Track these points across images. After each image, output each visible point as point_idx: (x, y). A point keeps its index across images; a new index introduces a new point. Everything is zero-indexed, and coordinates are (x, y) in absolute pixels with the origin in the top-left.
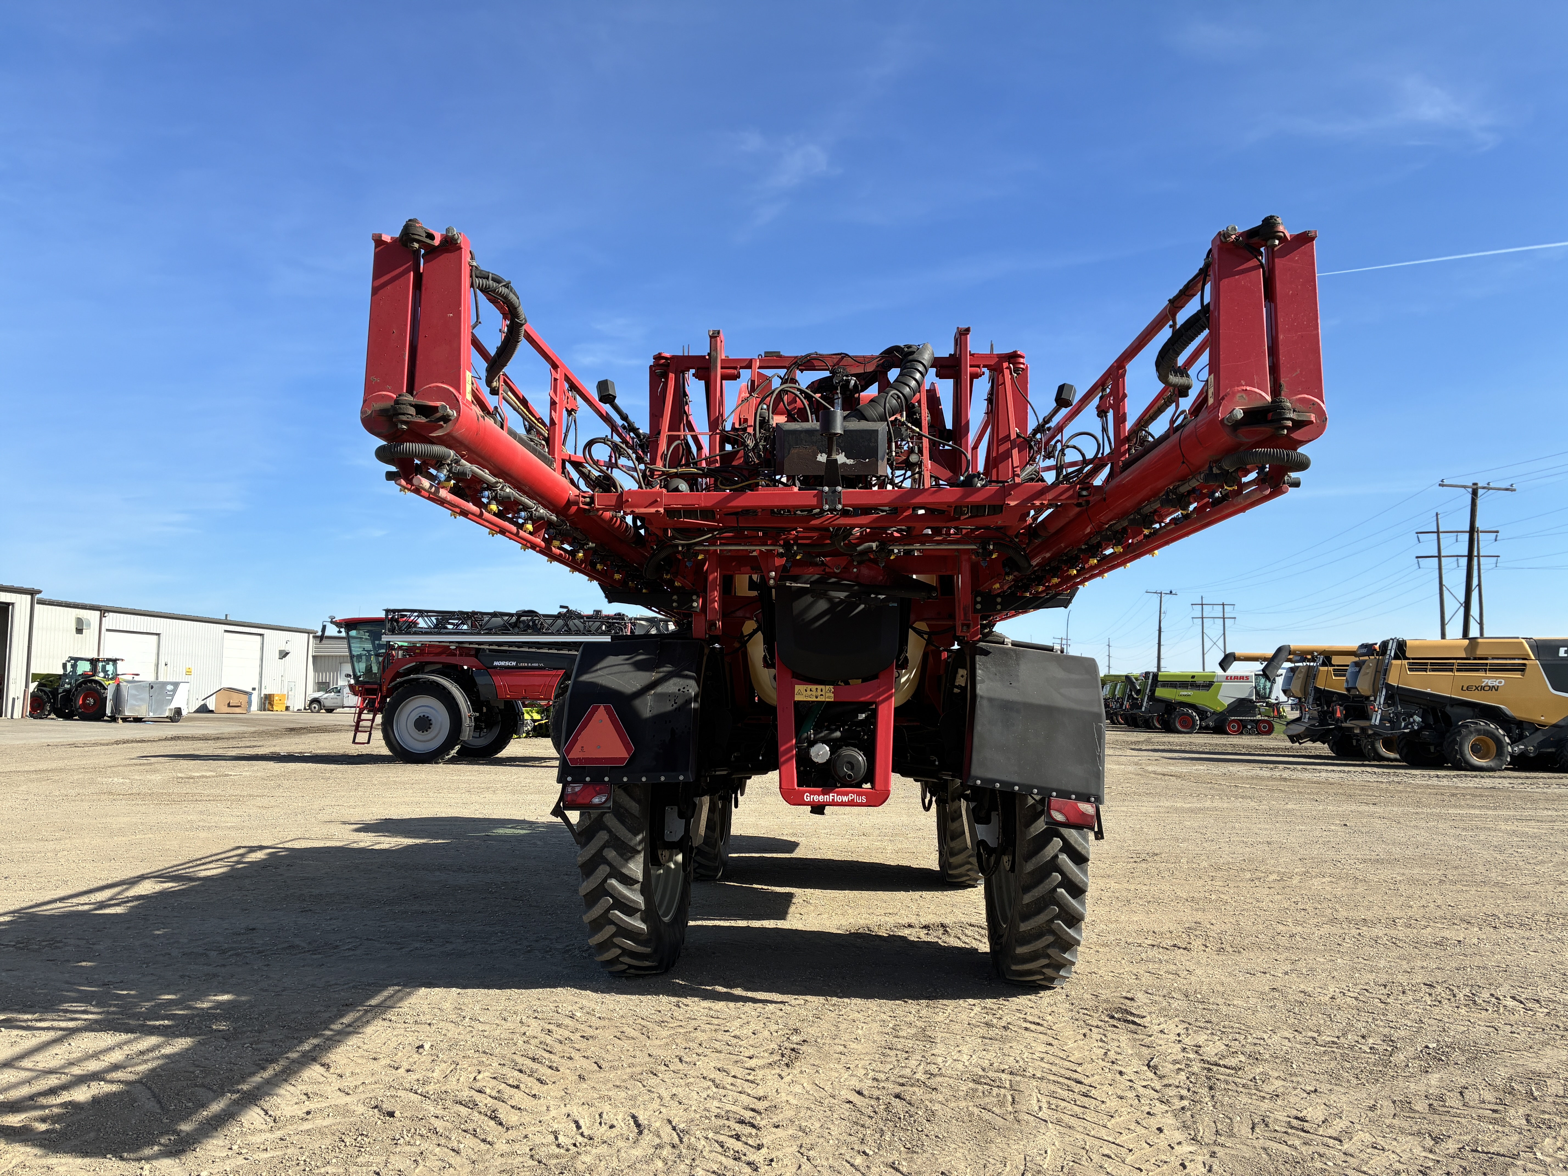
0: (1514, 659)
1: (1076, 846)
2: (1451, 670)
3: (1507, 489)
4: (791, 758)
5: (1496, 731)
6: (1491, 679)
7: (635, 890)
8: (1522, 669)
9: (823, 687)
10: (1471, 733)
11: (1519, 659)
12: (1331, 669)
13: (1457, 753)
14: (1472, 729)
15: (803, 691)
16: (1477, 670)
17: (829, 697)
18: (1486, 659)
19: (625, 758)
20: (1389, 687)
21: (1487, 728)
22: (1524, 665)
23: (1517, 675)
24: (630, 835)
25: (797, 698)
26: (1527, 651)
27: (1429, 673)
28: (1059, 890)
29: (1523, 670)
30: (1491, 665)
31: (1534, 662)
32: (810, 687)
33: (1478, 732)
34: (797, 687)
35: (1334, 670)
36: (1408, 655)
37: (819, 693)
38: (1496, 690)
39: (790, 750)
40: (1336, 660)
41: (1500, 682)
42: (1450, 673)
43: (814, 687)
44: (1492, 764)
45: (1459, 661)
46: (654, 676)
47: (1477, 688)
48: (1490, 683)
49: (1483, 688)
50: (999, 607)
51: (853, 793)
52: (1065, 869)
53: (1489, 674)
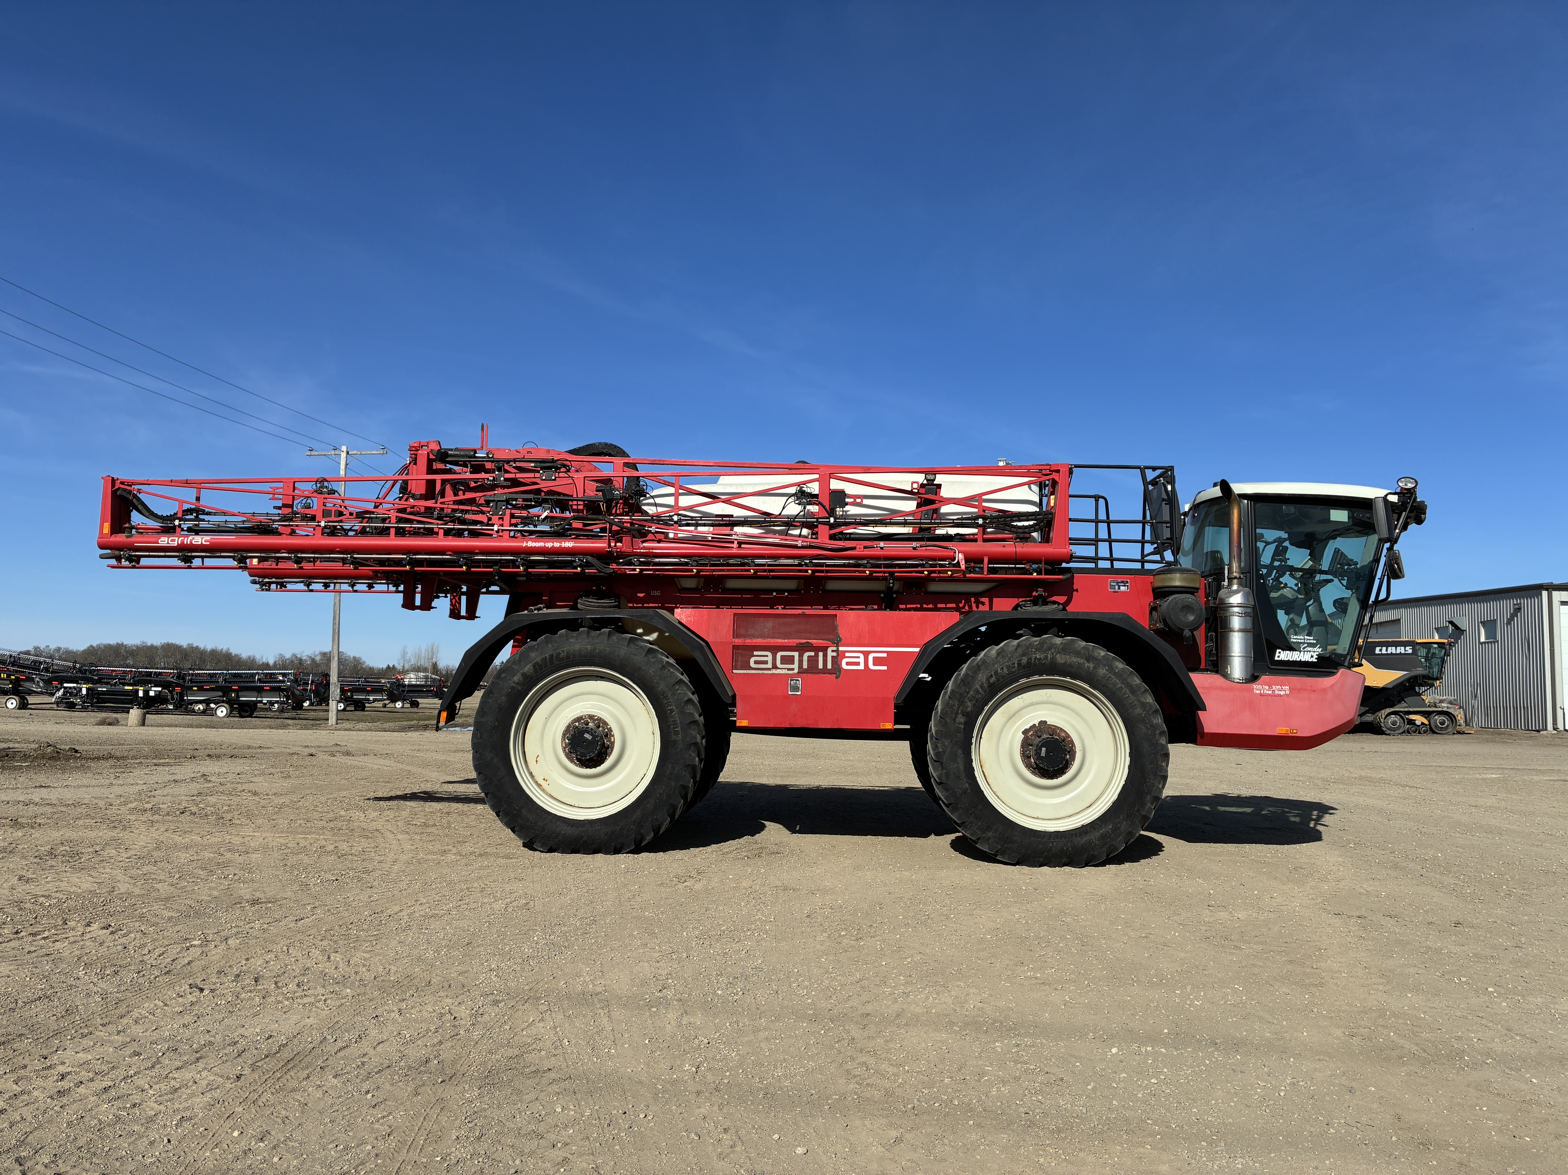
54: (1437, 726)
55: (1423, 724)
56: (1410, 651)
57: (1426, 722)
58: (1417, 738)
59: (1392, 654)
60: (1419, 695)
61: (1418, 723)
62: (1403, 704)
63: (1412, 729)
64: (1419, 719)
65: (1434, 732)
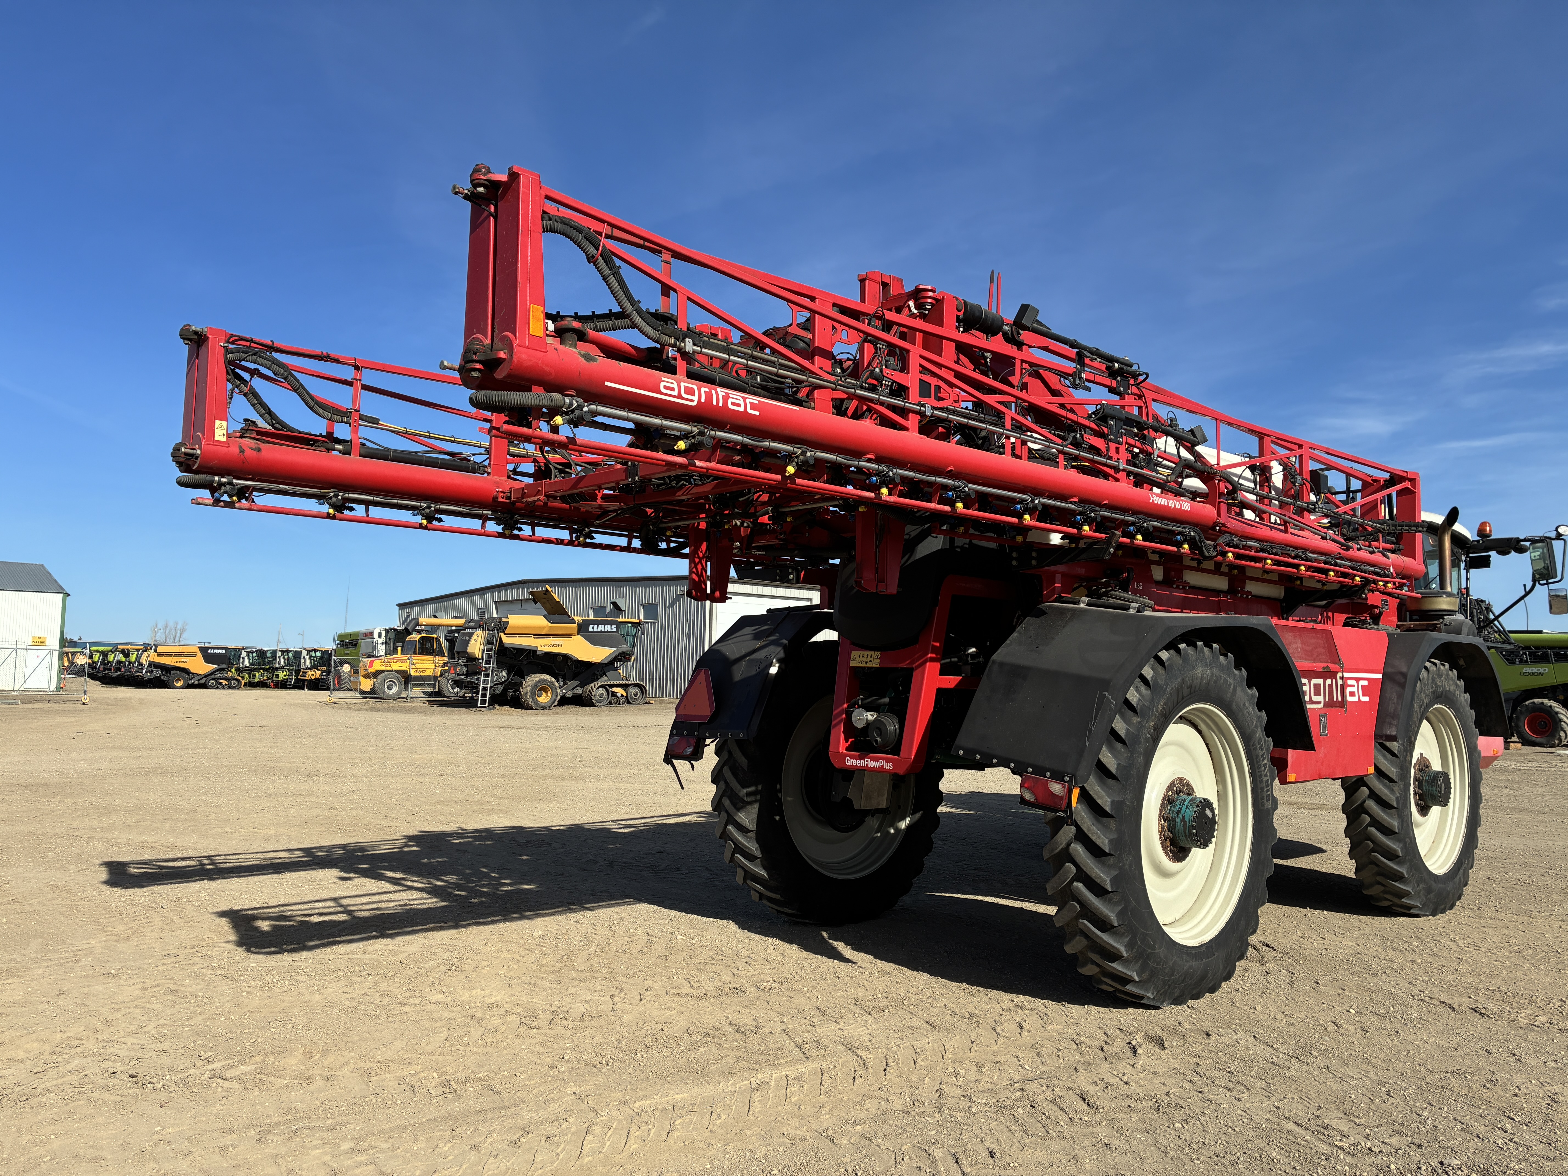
1: (1090, 835)
4: (839, 723)
7: (750, 838)
9: (872, 653)
15: (857, 657)
17: (876, 663)
19: (707, 716)
24: (739, 787)
25: (853, 664)
28: (1075, 884)
32: (862, 653)
34: (853, 653)
37: (869, 659)
39: (840, 714)
43: (865, 653)
46: (760, 643)
50: (1034, 562)
51: (883, 759)
52: (1077, 859)
54: (631, 698)
55: (622, 696)
56: (615, 630)
57: (625, 694)
58: (618, 707)
59: (601, 632)
60: (616, 669)
61: (619, 695)
62: (605, 678)
63: (613, 700)
64: (620, 691)
65: (629, 703)
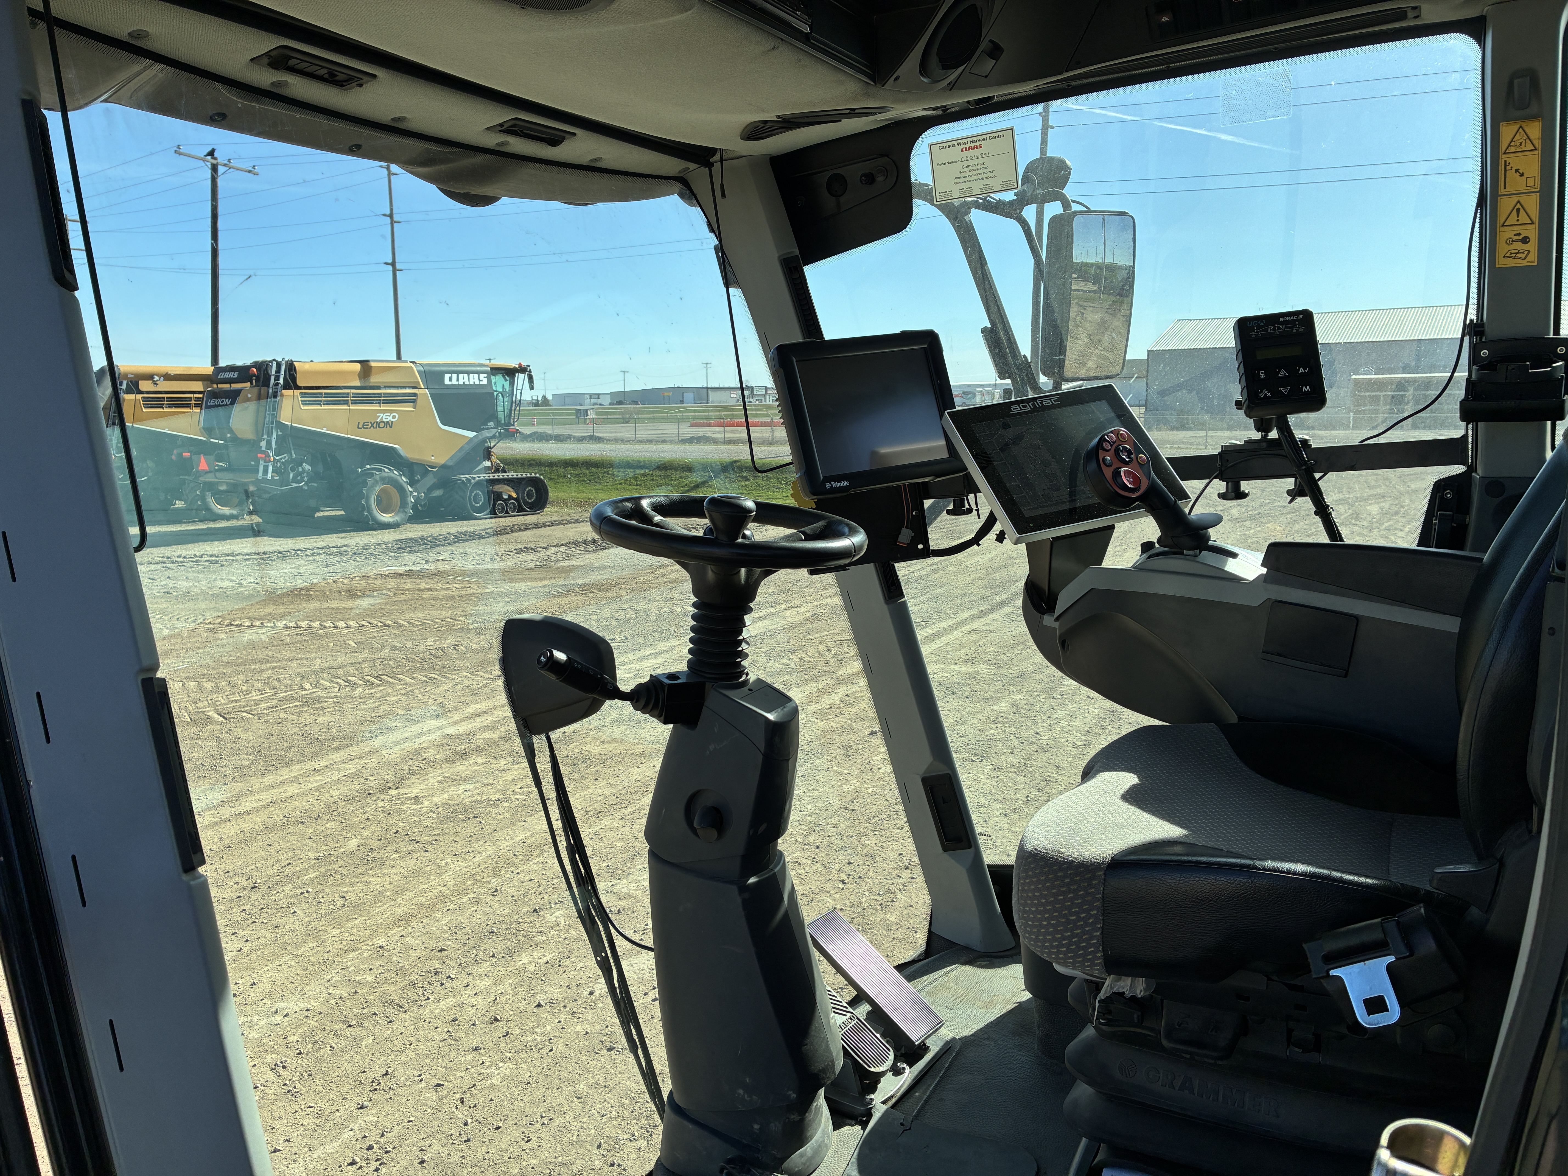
0: (404, 387)
2: (346, 403)
3: (250, 172)
5: (399, 478)
6: (387, 414)
8: (412, 399)
10: (376, 482)
11: (410, 387)
12: (139, 397)
13: (363, 510)
14: (377, 477)
16: (370, 402)
18: (379, 388)
20: (281, 426)
21: (391, 474)
22: (415, 395)
23: (408, 408)
26: (417, 379)
27: (324, 407)
29: (414, 401)
30: (386, 395)
31: (424, 392)
33: (383, 480)
35: (144, 399)
36: (299, 383)
38: (391, 427)
40: (145, 385)
41: (394, 417)
42: (345, 407)
44: (397, 519)
45: (354, 391)
47: (372, 425)
48: (386, 417)
49: (378, 424)
53: (384, 407)
